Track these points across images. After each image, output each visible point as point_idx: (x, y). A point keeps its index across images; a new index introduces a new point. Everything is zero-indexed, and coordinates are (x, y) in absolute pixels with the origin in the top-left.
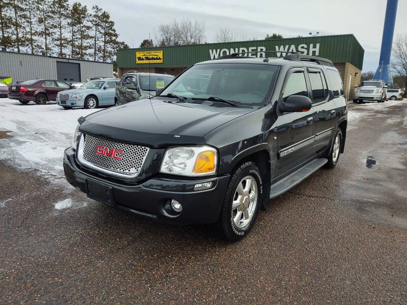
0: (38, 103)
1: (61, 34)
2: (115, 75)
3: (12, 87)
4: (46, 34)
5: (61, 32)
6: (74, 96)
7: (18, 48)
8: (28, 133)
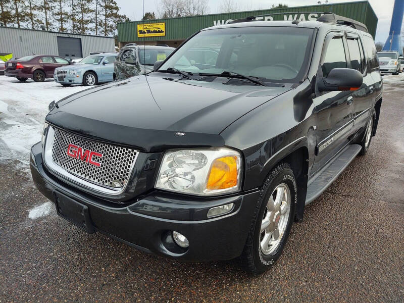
0: (36, 80)
1: (61, 8)
2: (117, 50)
3: (8, 63)
4: (46, 9)
5: (61, 6)
6: (72, 72)
7: (18, 23)
8: (18, 115)
